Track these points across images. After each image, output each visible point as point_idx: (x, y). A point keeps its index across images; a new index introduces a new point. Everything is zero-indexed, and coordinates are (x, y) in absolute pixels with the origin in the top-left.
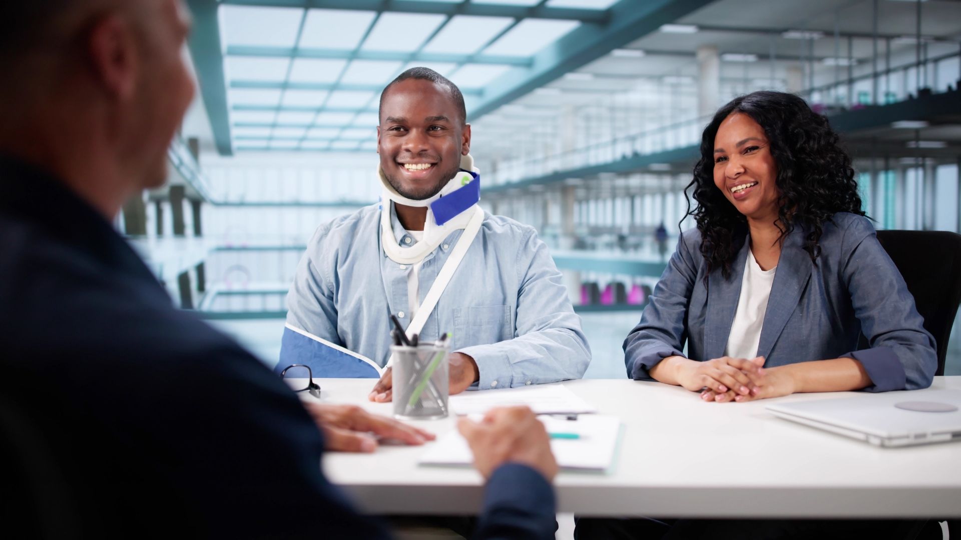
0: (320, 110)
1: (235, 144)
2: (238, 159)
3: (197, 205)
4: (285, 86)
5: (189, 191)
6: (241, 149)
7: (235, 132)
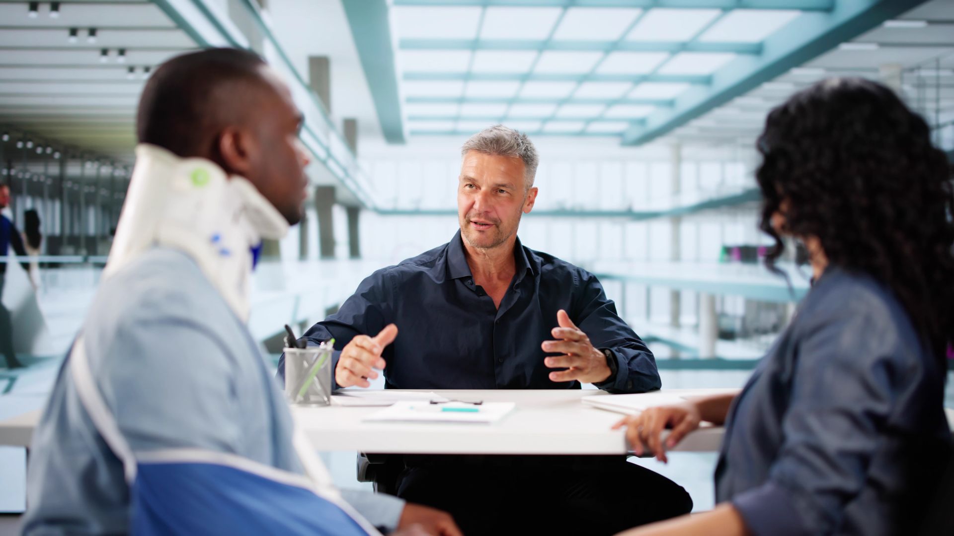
0: (525, 78)
1: (408, 127)
2: (412, 147)
3: (353, 212)
4: (475, 45)
5: (342, 194)
6: (414, 133)
7: (406, 110)
